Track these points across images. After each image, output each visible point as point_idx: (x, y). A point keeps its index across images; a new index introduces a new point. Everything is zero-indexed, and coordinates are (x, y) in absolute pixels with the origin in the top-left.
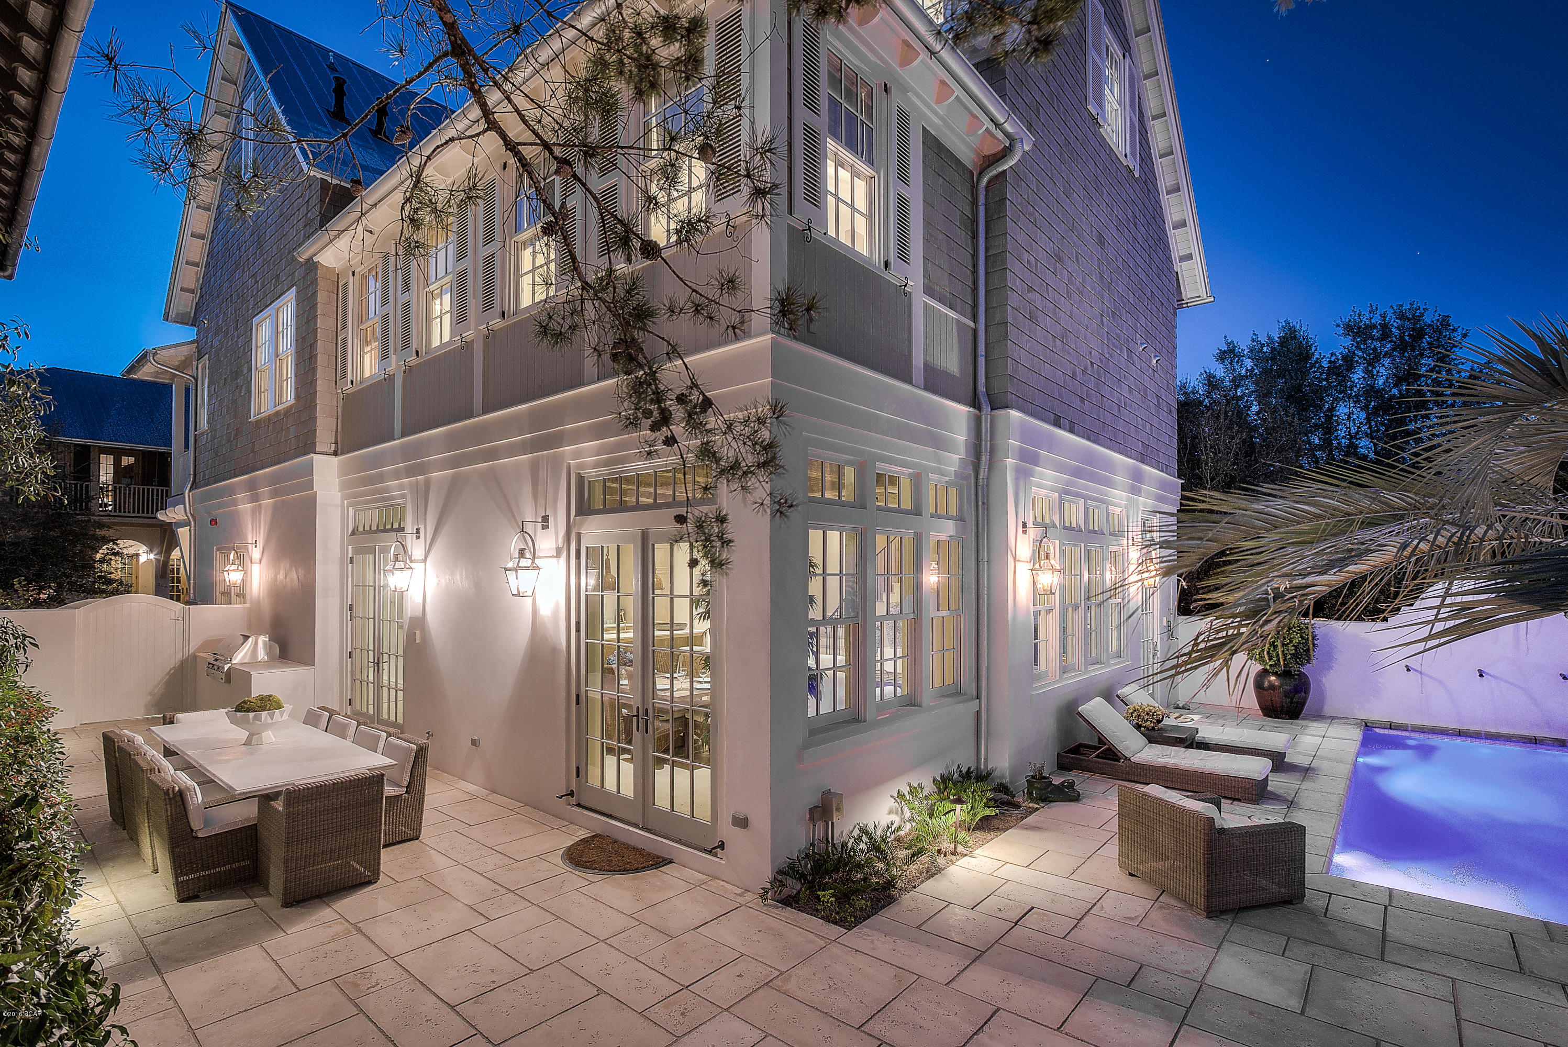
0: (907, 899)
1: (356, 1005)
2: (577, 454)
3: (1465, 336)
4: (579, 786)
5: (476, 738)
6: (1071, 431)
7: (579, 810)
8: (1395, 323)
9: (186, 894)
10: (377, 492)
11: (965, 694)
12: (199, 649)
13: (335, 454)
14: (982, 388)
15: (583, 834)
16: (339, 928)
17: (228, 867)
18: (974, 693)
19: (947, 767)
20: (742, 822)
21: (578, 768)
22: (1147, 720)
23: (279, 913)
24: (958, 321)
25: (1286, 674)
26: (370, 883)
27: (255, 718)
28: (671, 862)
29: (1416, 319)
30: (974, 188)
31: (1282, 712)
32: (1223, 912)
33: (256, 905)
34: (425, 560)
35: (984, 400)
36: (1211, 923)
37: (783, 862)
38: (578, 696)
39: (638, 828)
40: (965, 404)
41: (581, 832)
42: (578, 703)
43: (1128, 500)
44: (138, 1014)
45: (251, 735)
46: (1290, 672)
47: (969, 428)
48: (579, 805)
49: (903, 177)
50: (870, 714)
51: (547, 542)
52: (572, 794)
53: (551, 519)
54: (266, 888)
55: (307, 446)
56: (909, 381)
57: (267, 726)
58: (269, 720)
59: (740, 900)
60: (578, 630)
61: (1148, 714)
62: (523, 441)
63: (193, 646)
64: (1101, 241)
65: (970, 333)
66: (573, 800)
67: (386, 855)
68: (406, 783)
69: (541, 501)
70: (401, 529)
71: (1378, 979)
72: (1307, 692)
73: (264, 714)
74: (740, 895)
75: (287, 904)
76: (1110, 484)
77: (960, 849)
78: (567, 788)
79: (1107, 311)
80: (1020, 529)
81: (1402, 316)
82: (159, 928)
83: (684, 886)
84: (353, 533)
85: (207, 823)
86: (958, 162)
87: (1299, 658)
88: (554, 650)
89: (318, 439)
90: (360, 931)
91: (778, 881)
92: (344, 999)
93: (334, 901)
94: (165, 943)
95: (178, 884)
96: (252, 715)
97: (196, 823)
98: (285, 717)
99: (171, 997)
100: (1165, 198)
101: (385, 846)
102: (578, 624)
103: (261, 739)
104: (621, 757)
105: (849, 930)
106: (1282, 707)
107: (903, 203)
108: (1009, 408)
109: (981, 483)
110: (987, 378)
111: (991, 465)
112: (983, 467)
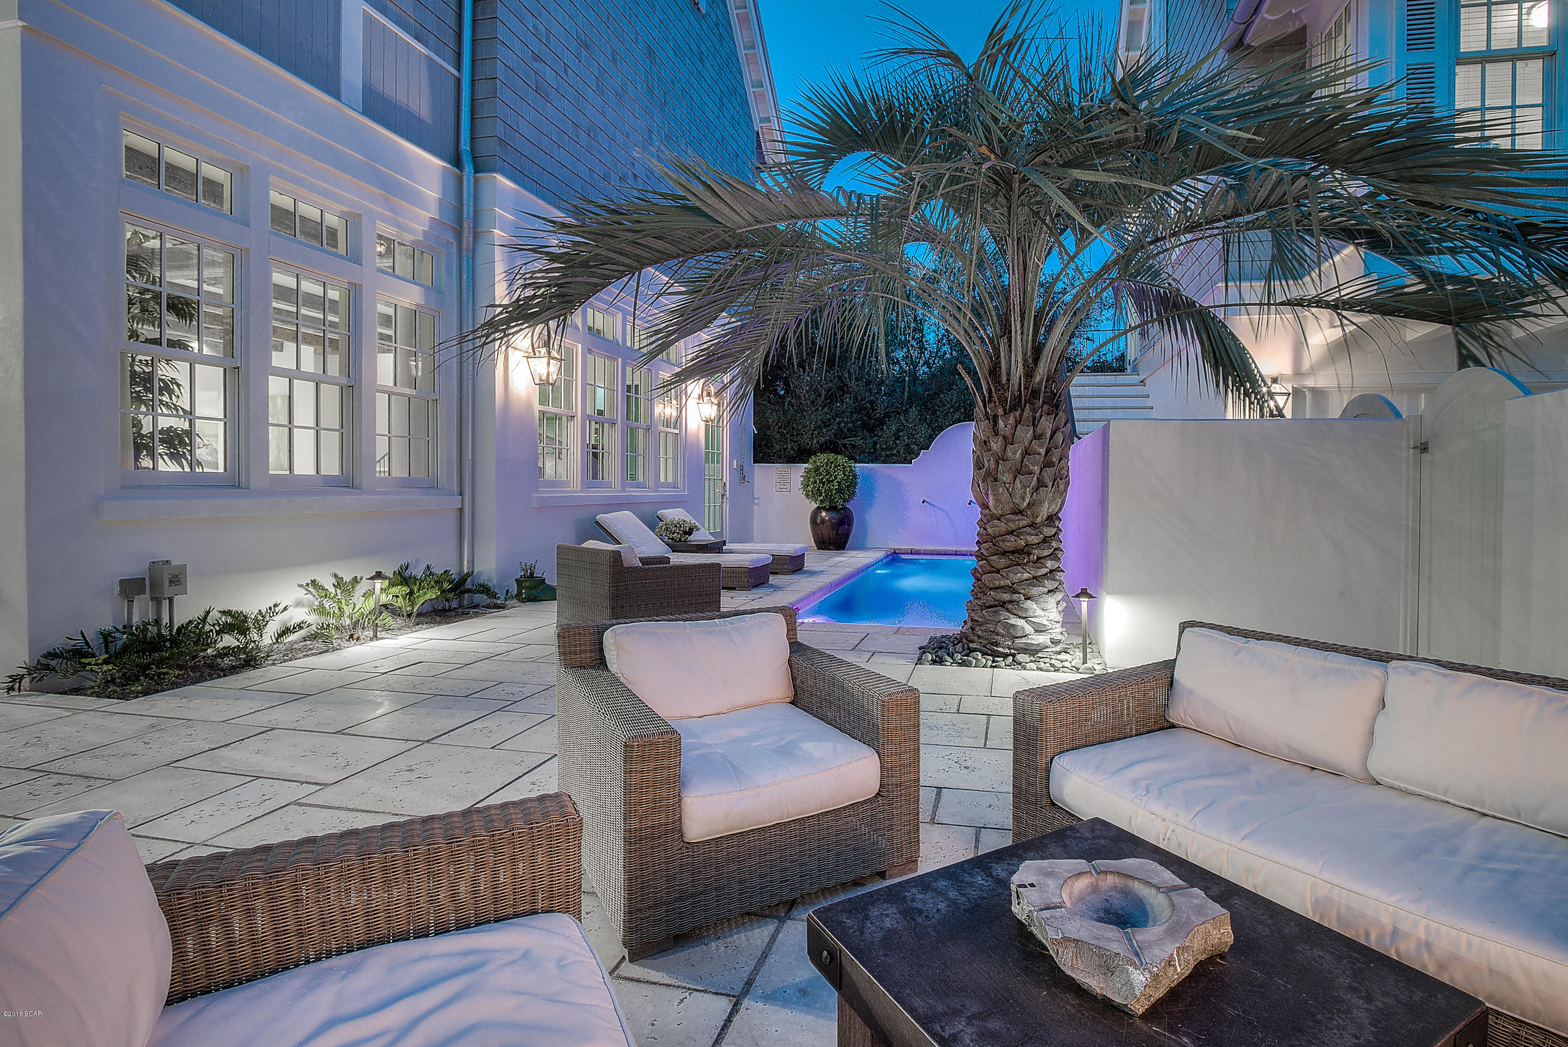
0: (258, 673)
11: (443, 489)
14: (465, 145)
18: (456, 489)
22: (674, 533)
24: (429, 59)
25: (832, 509)
31: (830, 544)
35: (466, 158)
40: (441, 156)
46: (836, 507)
47: (445, 185)
50: (256, 482)
56: (335, 92)
61: (676, 526)
64: (651, 54)
65: (451, 85)
72: (850, 524)
77: (381, 633)
79: (659, 132)
87: (843, 494)
105: (129, 700)
106: (830, 538)
108: (495, 171)
109: (464, 254)
110: (473, 139)
111: (476, 235)
112: (465, 235)
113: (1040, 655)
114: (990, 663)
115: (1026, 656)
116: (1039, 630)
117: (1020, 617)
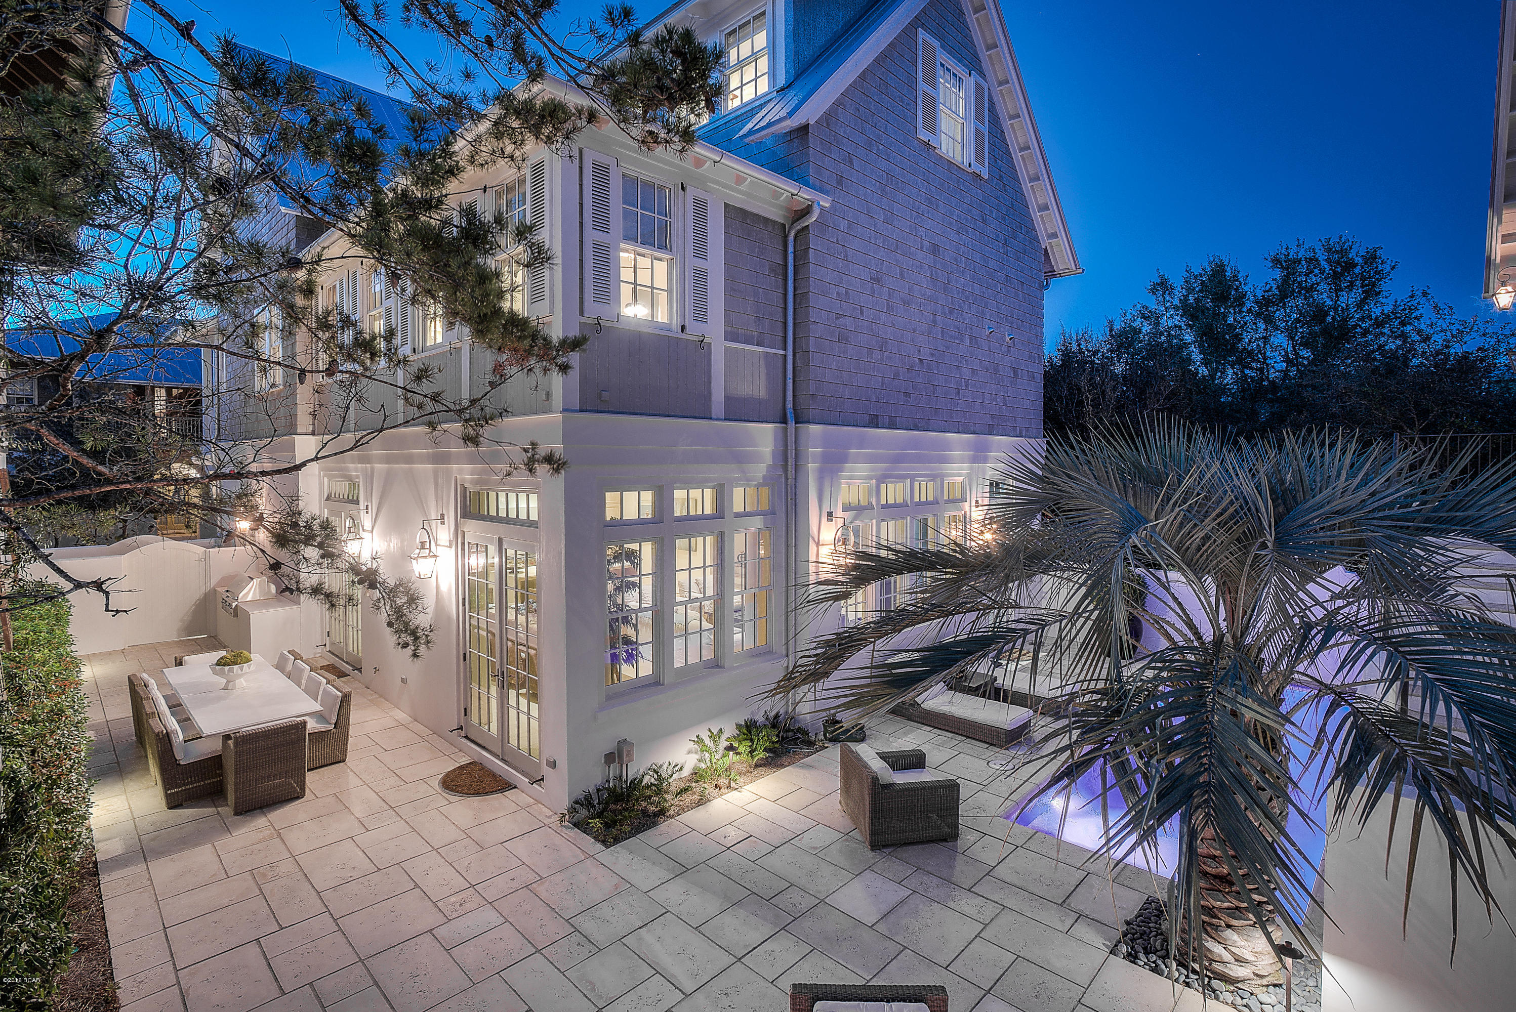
0: (666, 827)
1: (260, 889)
2: (460, 471)
3: (1393, 268)
4: (466, 722)
5: (404, 677)
6: (892, 426)
7: (464, 741)
8: (1322, 256)
9: (173, 803)
10: (341, 469)
11: (776, 653)
12: (219, 584)
13: (313, 433)
14: (790, 404)
15: (464, 760)
16: (266, 833)
17: (202, 783)
18: (784, 652)
19: (752, 713)
20: (553, 765)
21: (465, 709)
23: (231, 819)
24: (766, 353)
26: (298, 798)
27: (229, 671)
28: (515, 787)
29: (1343, 252)
30: (786, 237)
32: (885, 846)
33: (218, 813)
34: (372, 532)
35: (790, 416)
36: (871, 854)
37: (579, 794)
38: (465, 654)
39: (499, 759)
40: (772, 423)
41: (464, 759)
42: (465, 660)
43: (971, 468)
44: (128, 889)
45: (228, 682)
47: (775, 440)
48: (466, 737)
49: (701, 251)
50: (668, 679)
51: (444, 534)
52: (461, 728)
53: (446, 517)
54: (226, 798)
55: (292, 430)
56: (708, 417)
57: (240, 676)
58: (240, 672)
59: (546, 821)
60: (464, 605)
62: (428, 453)
63: (213, 583)
65: (781, 361)
66: (463, 733)
67: (311, 778)
68: (334, 722)
69: (440, 503)
70: (357, 502)
71: (952, 905)
73: (236, 667)
74: (549, 817)
75: (238, 813)
76: (944, 460)
77: (733, 784)
78: (459, 723)
79: (943, 310)
80: (824, 519)
81: (1329, 250)
82: (152, 828)
83: (514, 807)
84: (328, 498)
85: (186, 754)
86: (766, 220)
88: (449, 618)
89: (298, 423)
90: (279, 835)
91: (572, 810)
92: (254, 885)
93: (270, 811)
94: (153, 840)
95: (167, 796)
96: (227, 668)
97: (179, 755)
98: (252, 668)
99: (150, 879)
100: (1027, 186)
101: (308, 770)
102: (464, 599)
103: (235, 685)
104: (521, 691)
105: (607, 847)
107: (700, 276)
108: (809, 422)
109: (789, 482)
110: (794, 396)
111: (797, 468)
112: (790, 469)
113: (1239, 985)
114: (1183, 978)
115: (1222, 984)
116: (1239, 960)
117: (1219, 942)
